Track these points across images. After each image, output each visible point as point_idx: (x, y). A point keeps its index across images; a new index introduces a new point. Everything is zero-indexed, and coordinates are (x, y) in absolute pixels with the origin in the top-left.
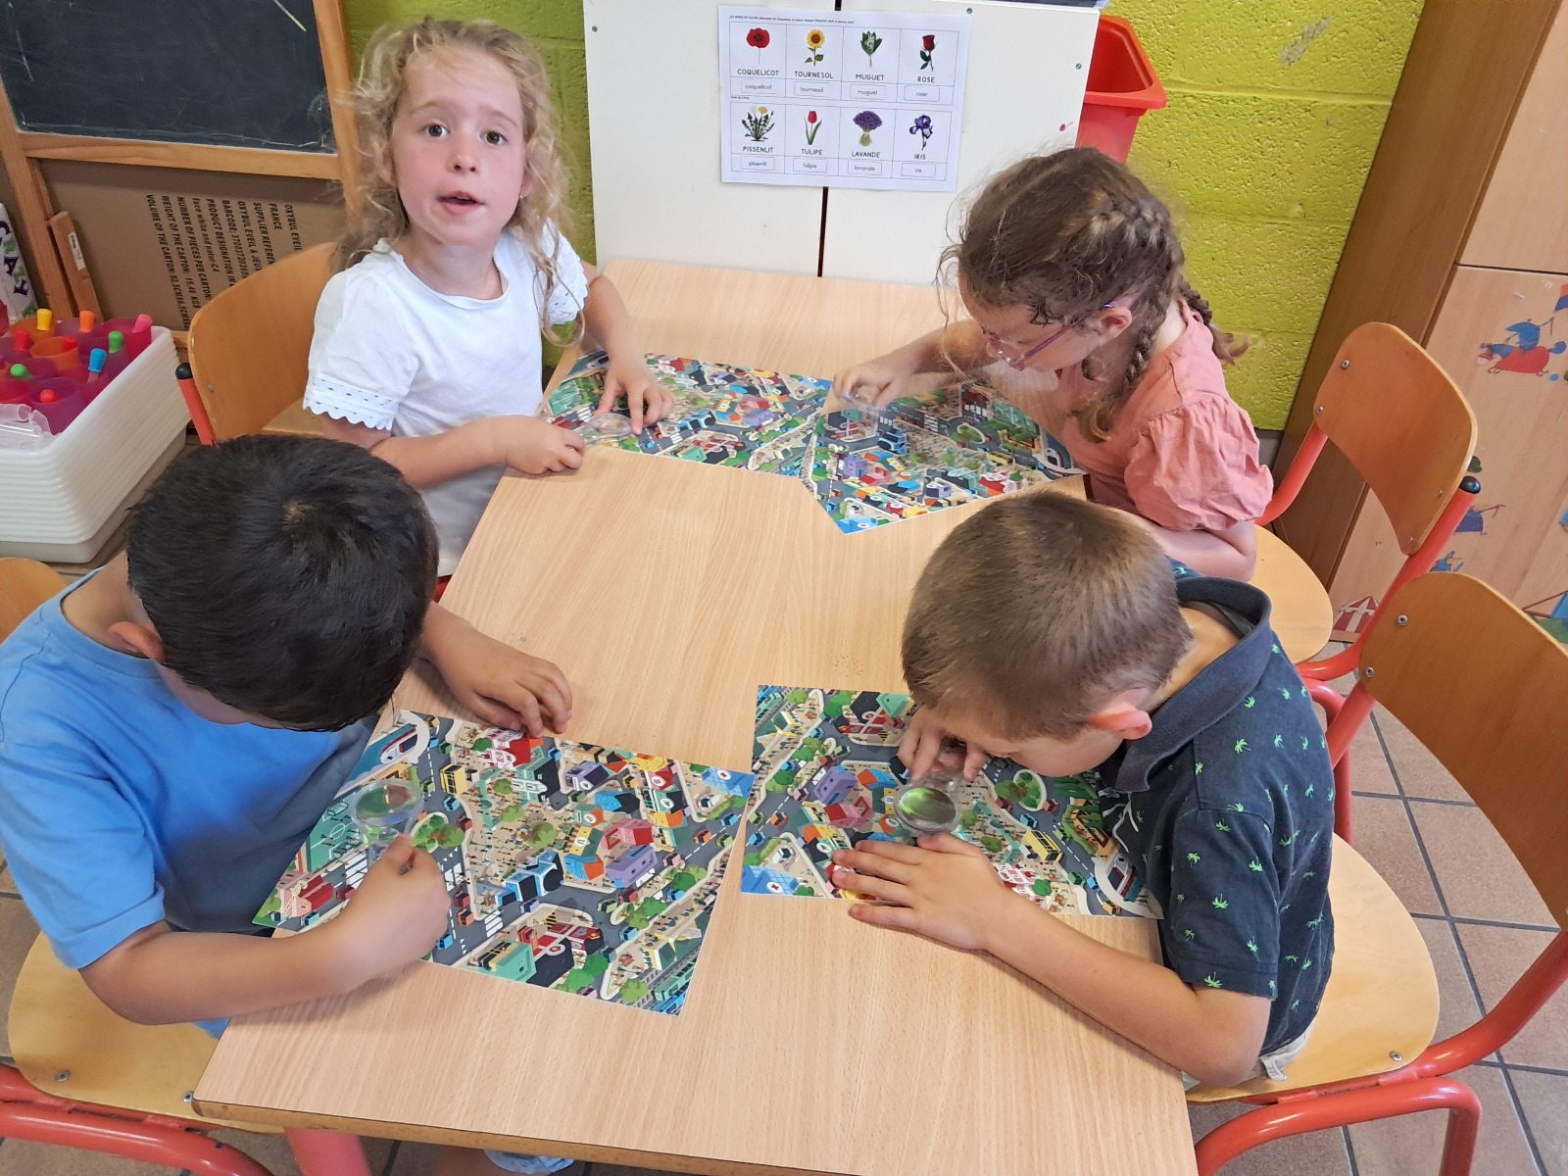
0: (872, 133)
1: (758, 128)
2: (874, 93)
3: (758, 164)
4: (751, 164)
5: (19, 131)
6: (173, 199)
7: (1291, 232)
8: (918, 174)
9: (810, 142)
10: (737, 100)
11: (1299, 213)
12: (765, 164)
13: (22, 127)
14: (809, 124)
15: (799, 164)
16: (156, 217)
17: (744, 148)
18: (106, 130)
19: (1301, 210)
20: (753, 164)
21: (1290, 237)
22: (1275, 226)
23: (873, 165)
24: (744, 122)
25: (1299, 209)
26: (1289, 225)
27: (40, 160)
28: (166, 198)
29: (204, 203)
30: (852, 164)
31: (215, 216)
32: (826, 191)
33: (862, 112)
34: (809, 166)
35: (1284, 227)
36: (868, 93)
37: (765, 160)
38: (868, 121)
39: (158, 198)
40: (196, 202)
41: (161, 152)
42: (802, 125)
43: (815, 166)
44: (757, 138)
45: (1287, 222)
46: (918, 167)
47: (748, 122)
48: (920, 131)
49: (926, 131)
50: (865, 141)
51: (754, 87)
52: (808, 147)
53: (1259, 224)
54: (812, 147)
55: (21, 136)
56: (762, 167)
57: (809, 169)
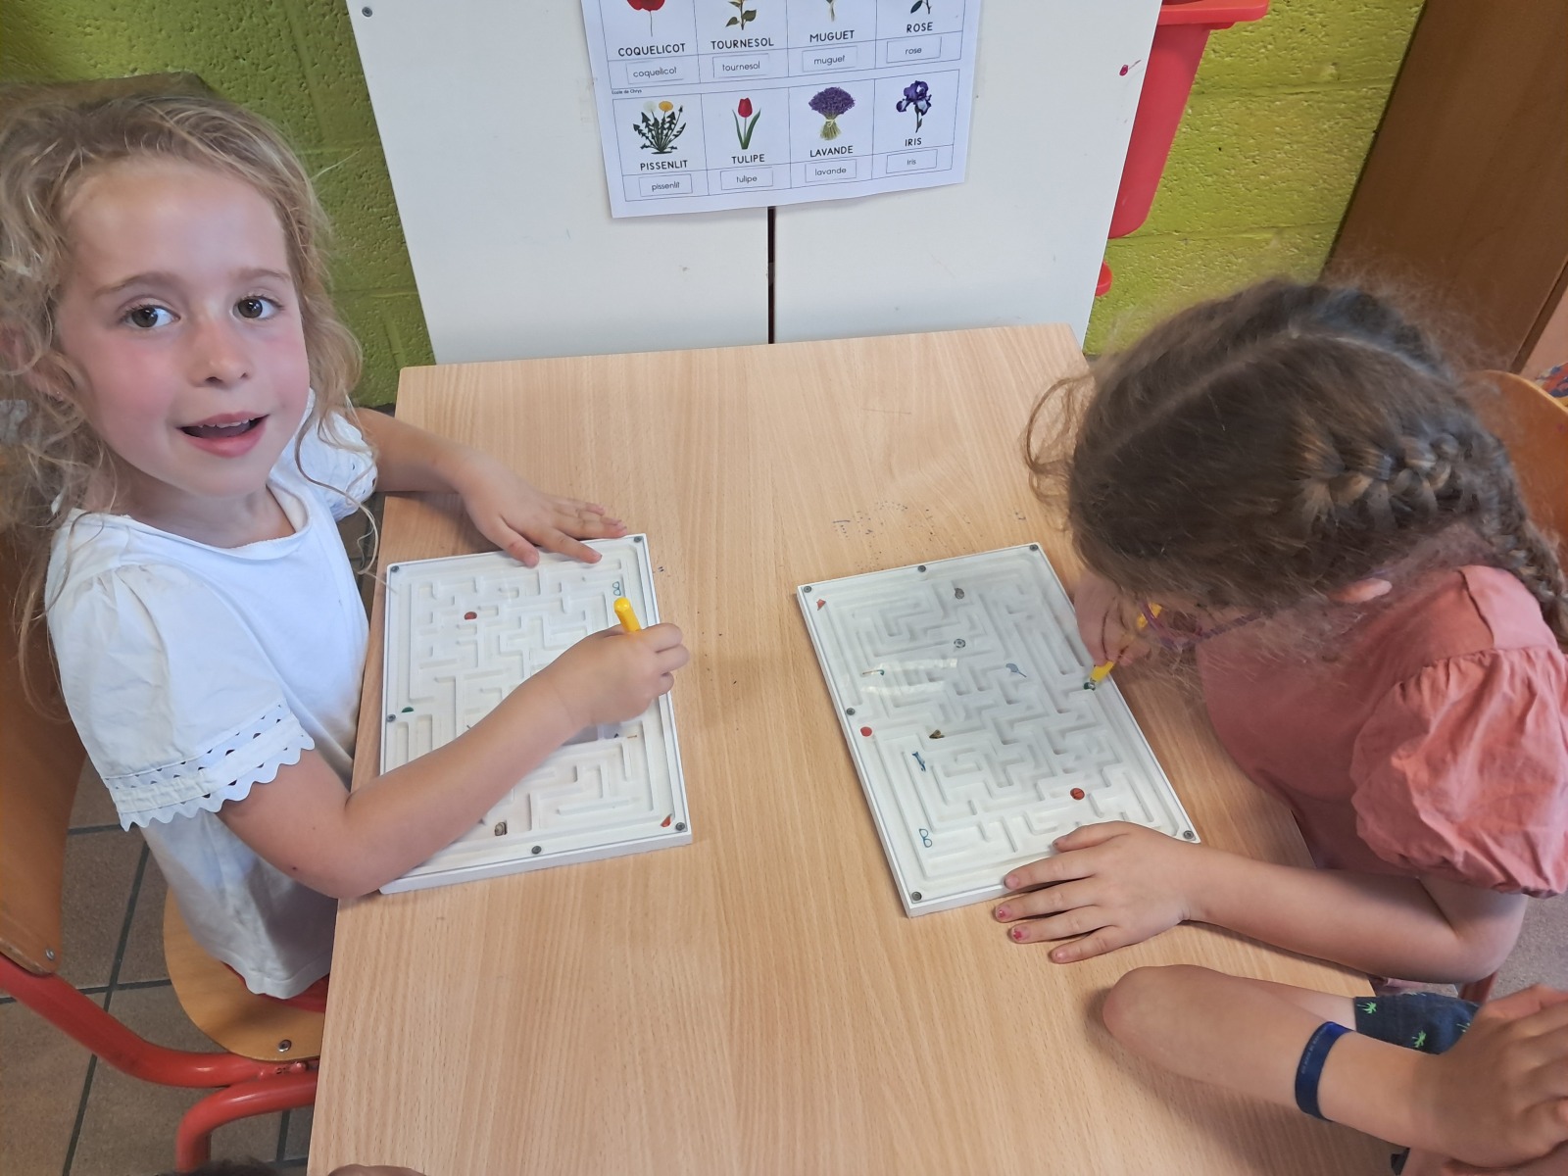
0: (840, 120)
1: (660, 134)
2: (839, 60)
3: (667, 186)
4: (656, 188)
7: (1321, 101)
8: (912, 167)
9: (745, 146)
10: (624, 95)
11: (1331, 75)
14: (741, 119)
15: (731, 179)
17: (643, 166)
19: (1334, 71)
20: (659, 187)
21: (1320, 108)
22: (1300, 96)
23: (843, 166)
24: (636, 127)
25: (1331, 70)
26: (1318, 93)
30: (811, 169)
32: (772, 213)
33: (822, 89)
34: (746, 179)
35: (1312, 96)
36: (831, 61)
37: (676, 179)
38: (833, 102)
42: (728, 120)
43: (755, 179)
44: (661, 150)
45: (1316, 90)
47: (643, 126)
48: (912, 106)
49: (922, 104)
50: (829, 132)
51: (649, 74)
52: (741, 153)
54: (749, 153)
56: (672, 190)
57: (745, 184)
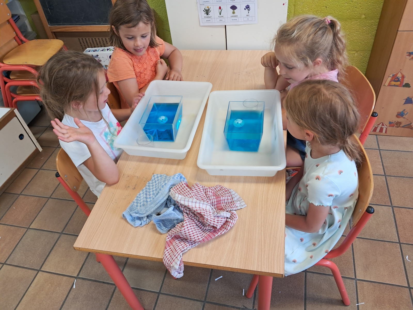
0: (235, 11)
1: (207, 12)
3: (208, 21)
4: (206, 21)
5: (49, 26)
6: (84, 39)
7: (362, 23)
8: (248, 20)
9: (220, 14)
10: (202, 5)
11: (364, 17)
12: (210, 21)
13: (49, 25)
14: (219, 10)
15: (218, 20)
16: (80, 43)
17: (205, 17)
18: (67, 24)
19: (365, 17)
20: (207, 21)
21: (362, 24)
22: (357, 21)
23: (236, 19)
24: (204, 11)
25: (363, 16)
26: (361, 21)
27: (54, 32)
28: (82, 39)
29: (90, 39)
30: (231, 19)
31: (93, 42)
32: (225, 26)
33: (232, 5)
34: (220, 20)
35: (360, 22)
36: (233, 1)
37: (210, 20)
38: (234, 8)
39: (81, 39)
40: (89, 39)
41: (79, 28)
42: (218, 10)
43: (222, 20)
44: (207, 15)
45: (361, 20)
46: (248, 18)
47: (205, 10)
48: (247, 9)
49: (249, 9)
50: (234, 13)
51: (205, 2)
52: (220, 16)
53: (353, 21)
54: (221, 16)
55: (49, 27)
56: (209, 21)
57: (220, 21)
